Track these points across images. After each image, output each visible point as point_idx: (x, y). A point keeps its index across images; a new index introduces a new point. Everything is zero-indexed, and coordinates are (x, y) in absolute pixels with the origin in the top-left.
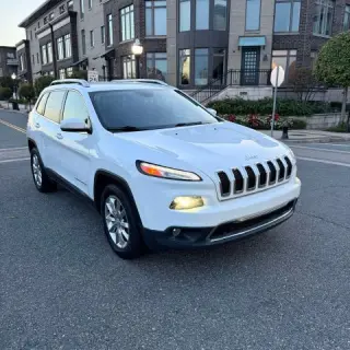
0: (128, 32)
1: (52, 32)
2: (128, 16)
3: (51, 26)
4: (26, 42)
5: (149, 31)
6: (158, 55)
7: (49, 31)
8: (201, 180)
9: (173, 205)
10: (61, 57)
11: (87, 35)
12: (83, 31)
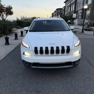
0: (90, 1)
1: (71, 4)
3: (71, 2)
4: (65, 7)
8: (29, 48)
10: (72, 10)
12: (78, 3)
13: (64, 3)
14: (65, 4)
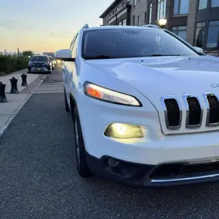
1: (117, 19)
2: (162, 3)
3: (116, 15)
5: (175, 12)
6: (181, 28)
7: (115, 19)
8: (141, 105)
9: (108, 132)
11: (136, 19)
12: (134, 16)
13: (101, 17)
14: (102, 19)
